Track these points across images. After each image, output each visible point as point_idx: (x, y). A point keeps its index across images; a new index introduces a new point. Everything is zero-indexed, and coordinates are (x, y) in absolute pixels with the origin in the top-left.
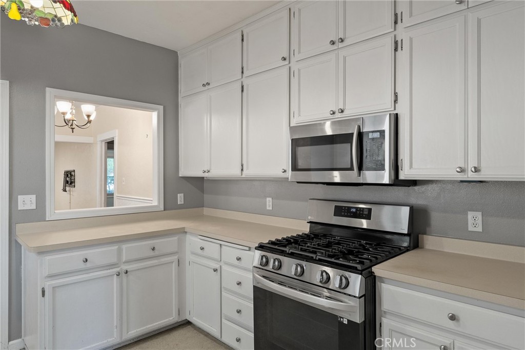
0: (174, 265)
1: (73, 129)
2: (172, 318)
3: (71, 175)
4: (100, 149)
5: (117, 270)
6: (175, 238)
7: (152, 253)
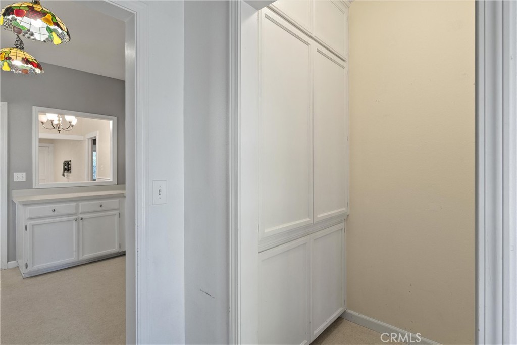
0: (116, 217)
1: (59, 131)
2: (115, 249)
3: (68, 164)
4: (88, 145)
5: (76, 217)
6: (117, 200)
7: (100, 208)
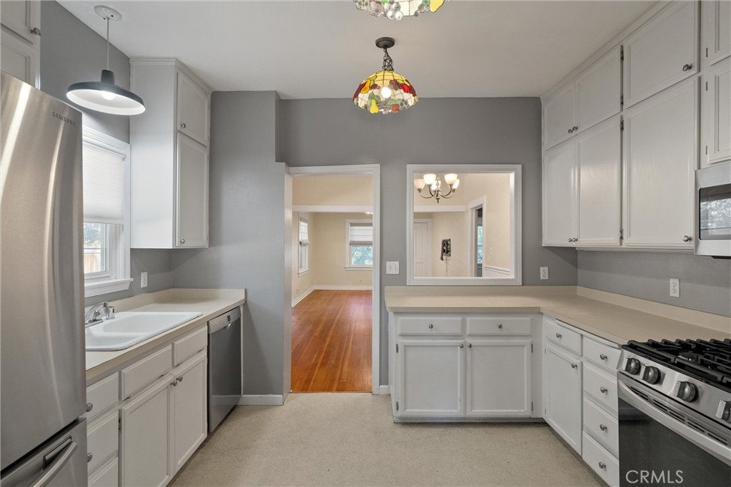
0: (526, 350)
1: (438, 199)
2: (523, 411)
3: (447, 244)
4: (471, 217)
5: (461, 341)
6: (527, 319)
7: (498, 331)
